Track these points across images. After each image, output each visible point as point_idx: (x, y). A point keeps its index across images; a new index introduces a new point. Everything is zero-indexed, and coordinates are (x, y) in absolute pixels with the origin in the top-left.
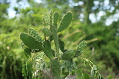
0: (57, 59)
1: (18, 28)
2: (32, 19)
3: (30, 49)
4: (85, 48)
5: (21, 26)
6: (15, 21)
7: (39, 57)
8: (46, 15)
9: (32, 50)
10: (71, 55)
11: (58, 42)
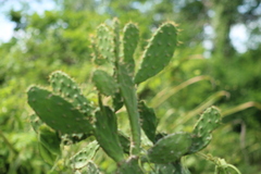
0: (134, 161)
1: (23, 73)
2: (63, 45)
3: (57, 134)
4: (217, 126)
5: (31, 65)
6: (13, 50)
7: (84, 157)
8: (102, 33)
9: (64, 138)
10: (177, 150)
11: (137, 111)
